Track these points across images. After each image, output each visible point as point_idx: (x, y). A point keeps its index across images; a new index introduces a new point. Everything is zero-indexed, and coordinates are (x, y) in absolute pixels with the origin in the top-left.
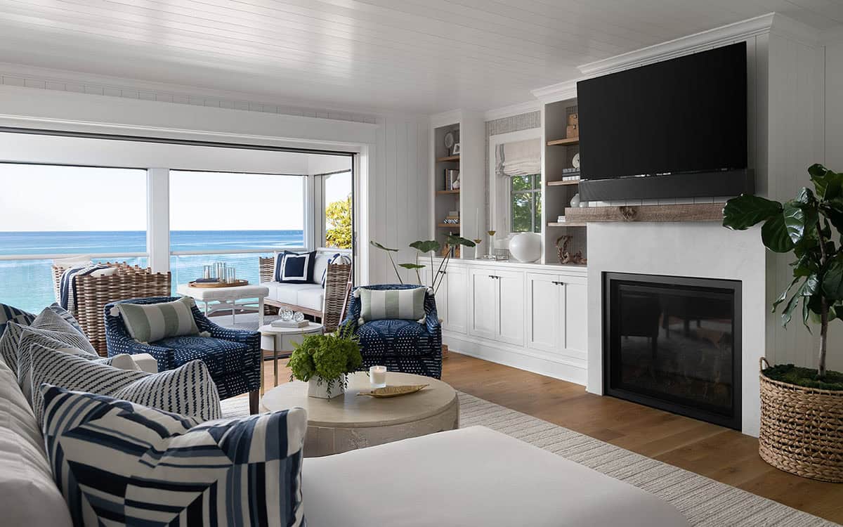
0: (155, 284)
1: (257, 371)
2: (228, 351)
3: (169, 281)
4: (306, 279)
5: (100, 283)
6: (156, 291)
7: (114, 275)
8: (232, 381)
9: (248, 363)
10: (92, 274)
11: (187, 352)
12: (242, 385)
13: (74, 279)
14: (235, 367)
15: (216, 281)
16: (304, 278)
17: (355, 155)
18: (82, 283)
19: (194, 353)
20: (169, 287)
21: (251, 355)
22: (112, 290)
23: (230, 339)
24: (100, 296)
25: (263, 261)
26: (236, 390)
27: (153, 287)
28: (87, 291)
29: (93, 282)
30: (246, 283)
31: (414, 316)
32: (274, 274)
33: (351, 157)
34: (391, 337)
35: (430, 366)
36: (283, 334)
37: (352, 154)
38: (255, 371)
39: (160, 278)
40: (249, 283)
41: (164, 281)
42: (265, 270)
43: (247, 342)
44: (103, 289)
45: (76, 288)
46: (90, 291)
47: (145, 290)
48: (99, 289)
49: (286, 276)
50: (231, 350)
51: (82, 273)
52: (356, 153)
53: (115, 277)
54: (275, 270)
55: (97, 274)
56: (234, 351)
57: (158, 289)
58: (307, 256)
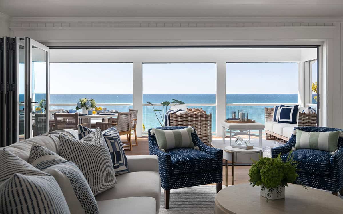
0: (204, 119)
1: (220, 172)
2: (202, 159)
3: (211, 118)
4: (291, 121)
5: (179, 117)
6: (194, 123)
7: (186, 114)
8: (204, 175)
9: (215, 166)
10: (176, 113)
11: (180, 157)
12: (211, 178)
13: (169, 115)
14: (206, 168)
15: (238, 119)
16: (290, 120)
17: (319, 47)
18: (172, 117)
19: (183, 158)
20: (211, 121)
21: (216, 162)
22: (185, 121)
23: (207, 152)
24: (180, 124)
25: (267, 110)
26: (207, 181)
27: (203, 121)
28: (174, 121)
29: (177, 117)
30: (254, 122)
31: (329, 149)
32: (273, 117)
33: (317, 48)
34: (302, 160)
35: (330, 184)
36: (237, 152)
37: (318, 47)
38: (219, 172)
39: (207, 116)
40: (256, 122)
41: (208, 118)
42: (268, 114)
43: (214, 155)
44: (181, 121)
45: (170, 119)
46: (176, 121)
47: (199, 122)
48: (179, 121)
49: (280, 119)
50: (204, 158)
51: (172, 113)
52: (320, 46)
53: (186, 115)
54: (273, 115)
55: (178, 113)
56: (206, 159)
57: (205, 122)
58: (293, 108)
